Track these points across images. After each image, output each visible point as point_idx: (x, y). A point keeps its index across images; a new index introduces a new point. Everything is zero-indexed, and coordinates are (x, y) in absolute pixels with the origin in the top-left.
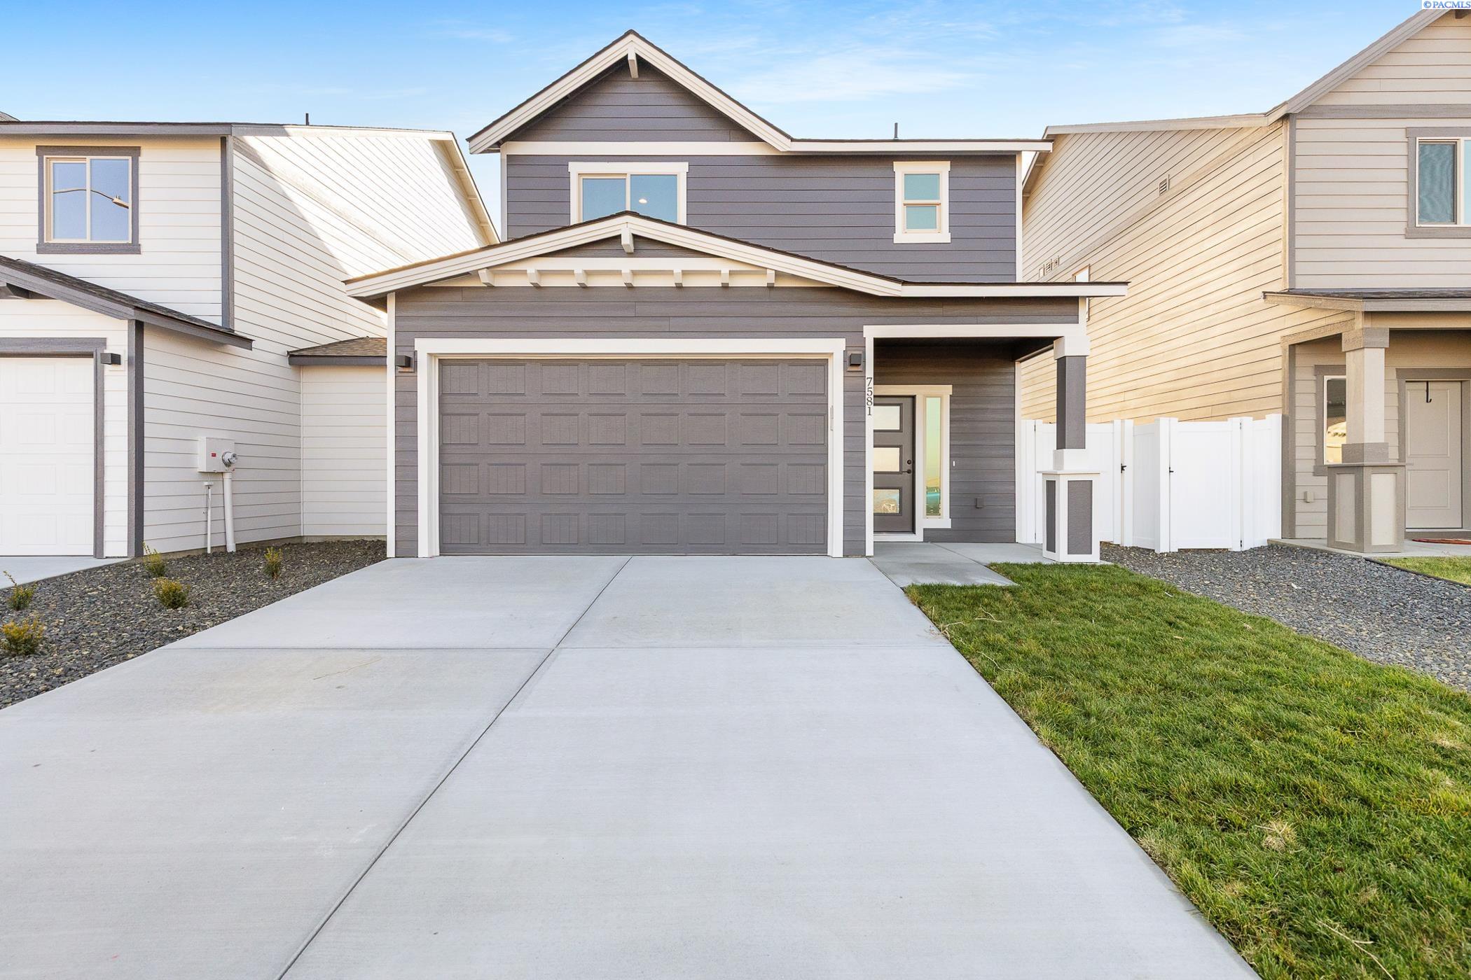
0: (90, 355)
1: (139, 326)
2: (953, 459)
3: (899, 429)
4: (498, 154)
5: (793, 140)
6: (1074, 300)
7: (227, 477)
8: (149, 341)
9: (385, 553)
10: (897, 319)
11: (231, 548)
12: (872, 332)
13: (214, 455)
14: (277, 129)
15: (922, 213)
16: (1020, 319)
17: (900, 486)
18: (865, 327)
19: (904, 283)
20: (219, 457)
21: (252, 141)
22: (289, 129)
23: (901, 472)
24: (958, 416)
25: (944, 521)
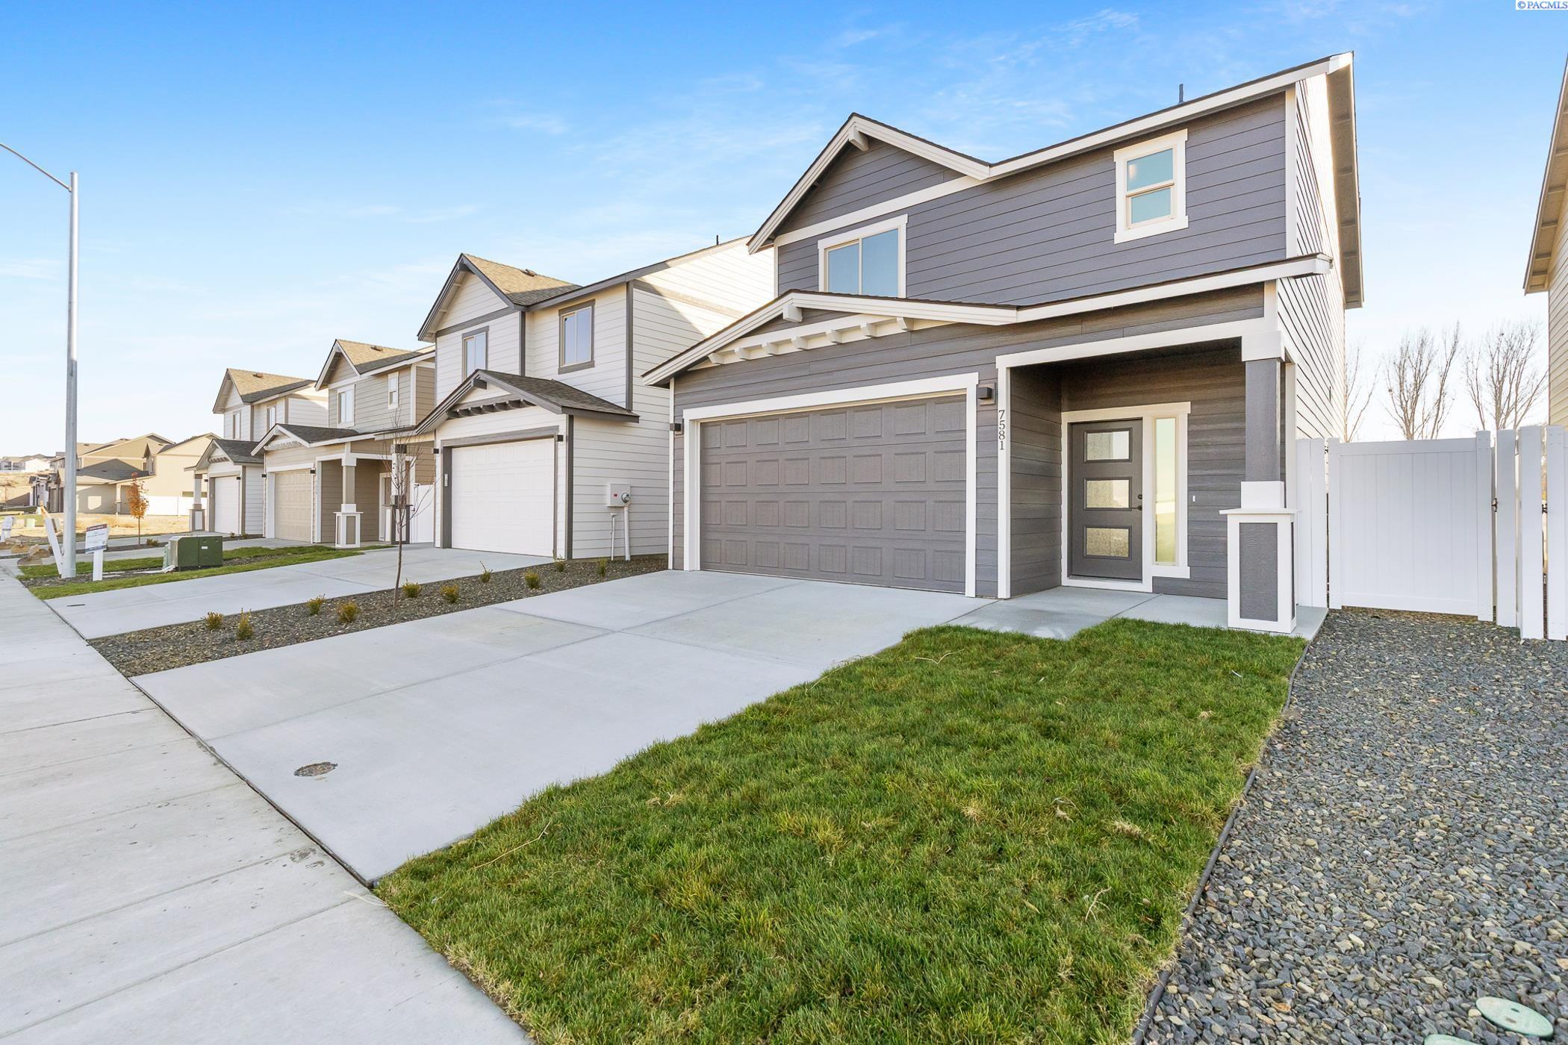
0: (552, 436)
1: (571, 418)
2: (1193, 492)
3: (1127, 458)
4: (772, 249)
5: (991, 166)
6: (1258, 287)
7: (626, 509)
8: (576, 425)
9: (667, 566)
10: (1020, 346)
11: (628, 558)
12: (1005, 362)
13: (616, 495)
14: (663, 265)
15: (1150, 200)
16: (1179, 323)
17: (1128, 525)
18: (997, 357)
19: (1019, 308)
20: (619, 496)
21: (648, 279)
22: (669, 263)
23: (1130, 508)
24: (1203, 439)
25: (1181, 570)
